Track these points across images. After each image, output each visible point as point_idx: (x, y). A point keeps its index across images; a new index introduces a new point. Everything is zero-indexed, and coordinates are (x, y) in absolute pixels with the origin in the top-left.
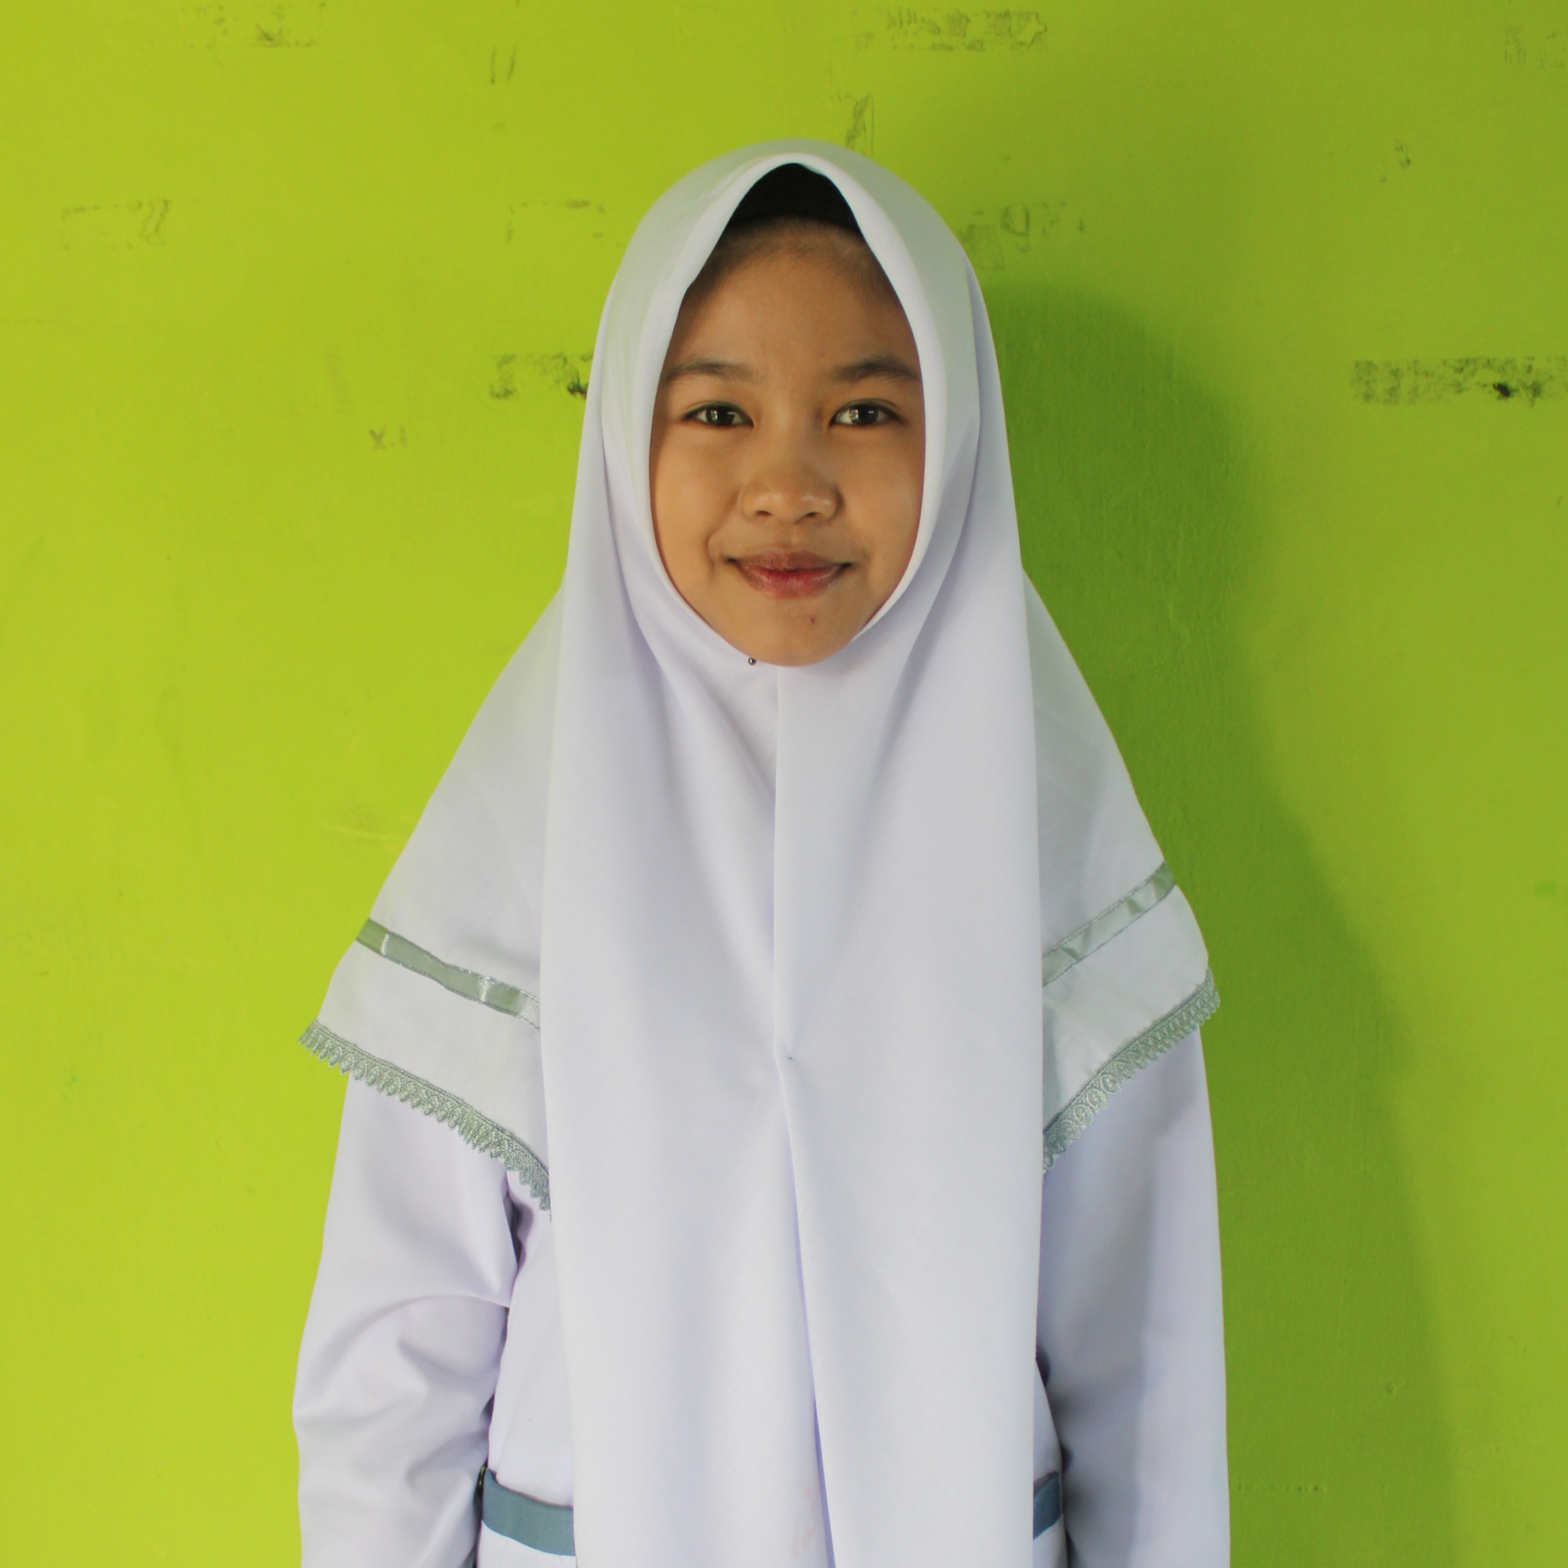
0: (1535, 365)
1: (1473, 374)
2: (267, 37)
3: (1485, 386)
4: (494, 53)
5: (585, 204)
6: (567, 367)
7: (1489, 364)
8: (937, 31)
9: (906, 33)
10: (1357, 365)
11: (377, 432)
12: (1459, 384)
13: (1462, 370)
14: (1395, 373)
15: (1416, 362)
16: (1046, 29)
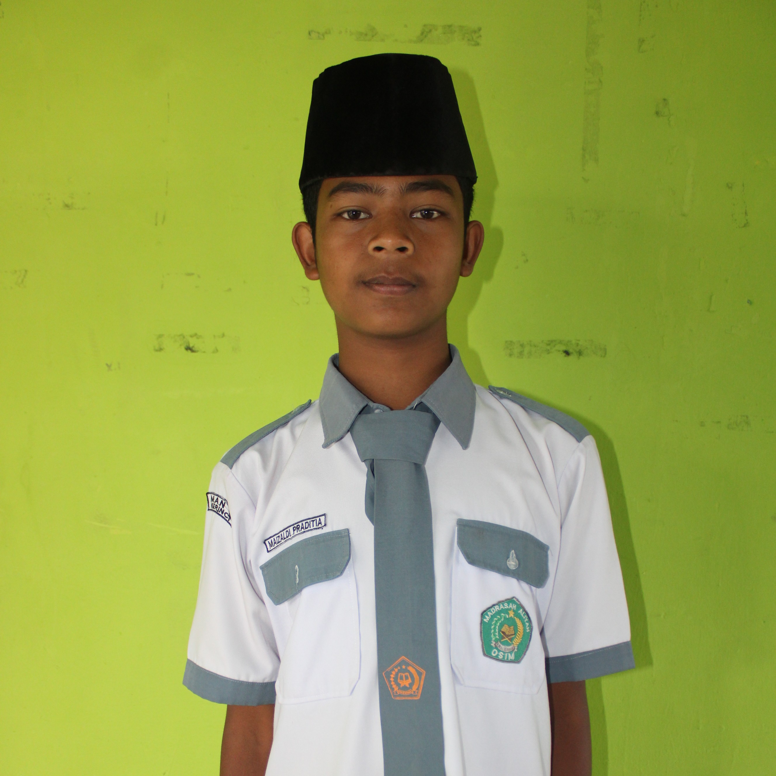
0: (580, 343)
1: (554, 346)
2: (67, 206)
3: (559, 351)
4: (157, 214)
5: (192, 274)
6: (185, 340)
7: (561, 342)
10: (506, 342)
11: (109, 364)
12: (548, 350)
13: (550, 344)
14: (522, 346)
15: (530, 341)
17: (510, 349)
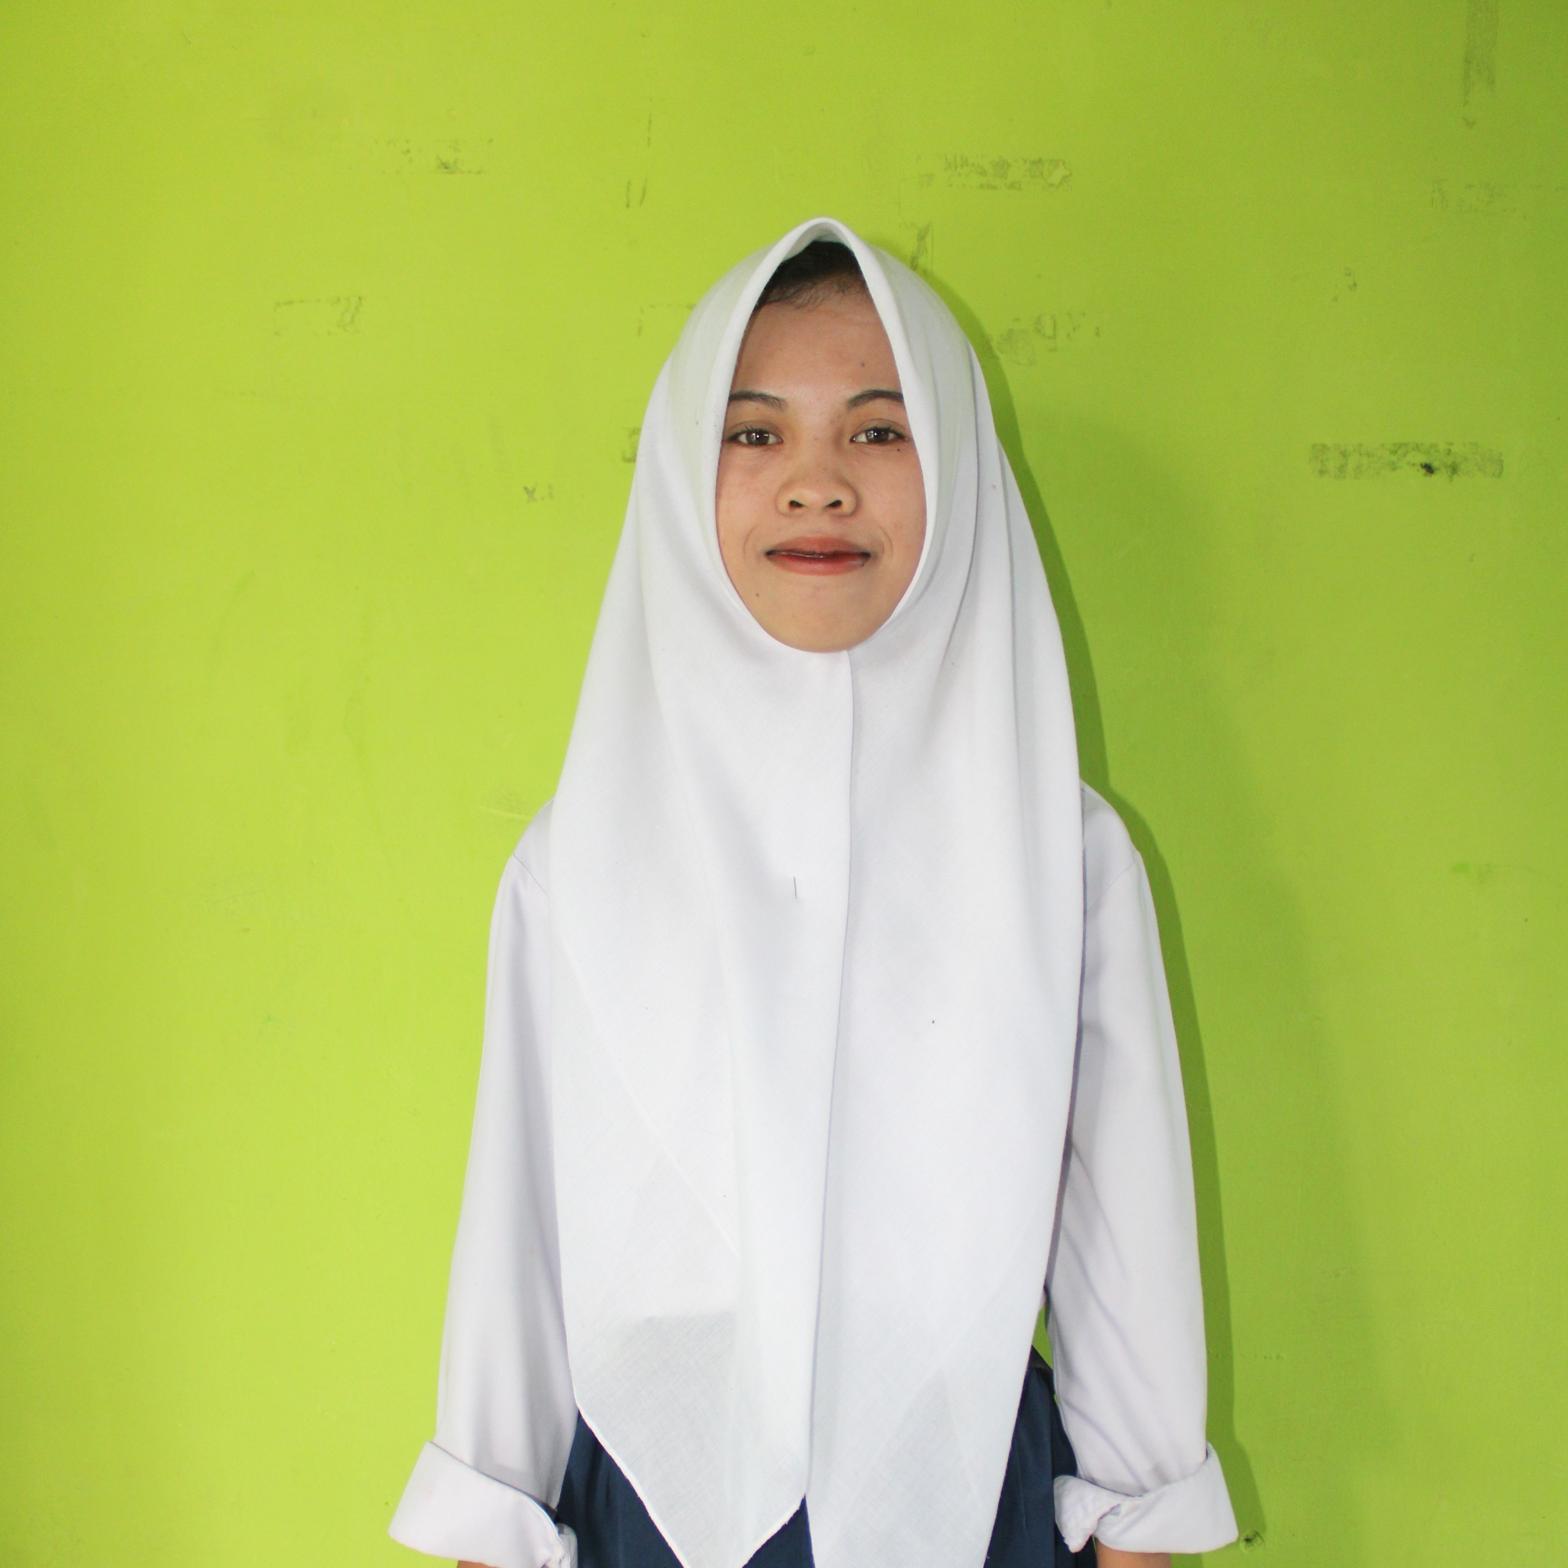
0: (1454, 449)
1: (1405, 455)
2: (445, 166)
3: (1414, 465)
4: (629, 183)
7: (1417, 448)
8: (983, 173)
9: (960, 175)
10: (1314, 446)
11: (530, 488)
12: (1394, 463)
13: (1396, 452)
14: (1344, 454)
15: (1360, 445)
16: (1071, 174)
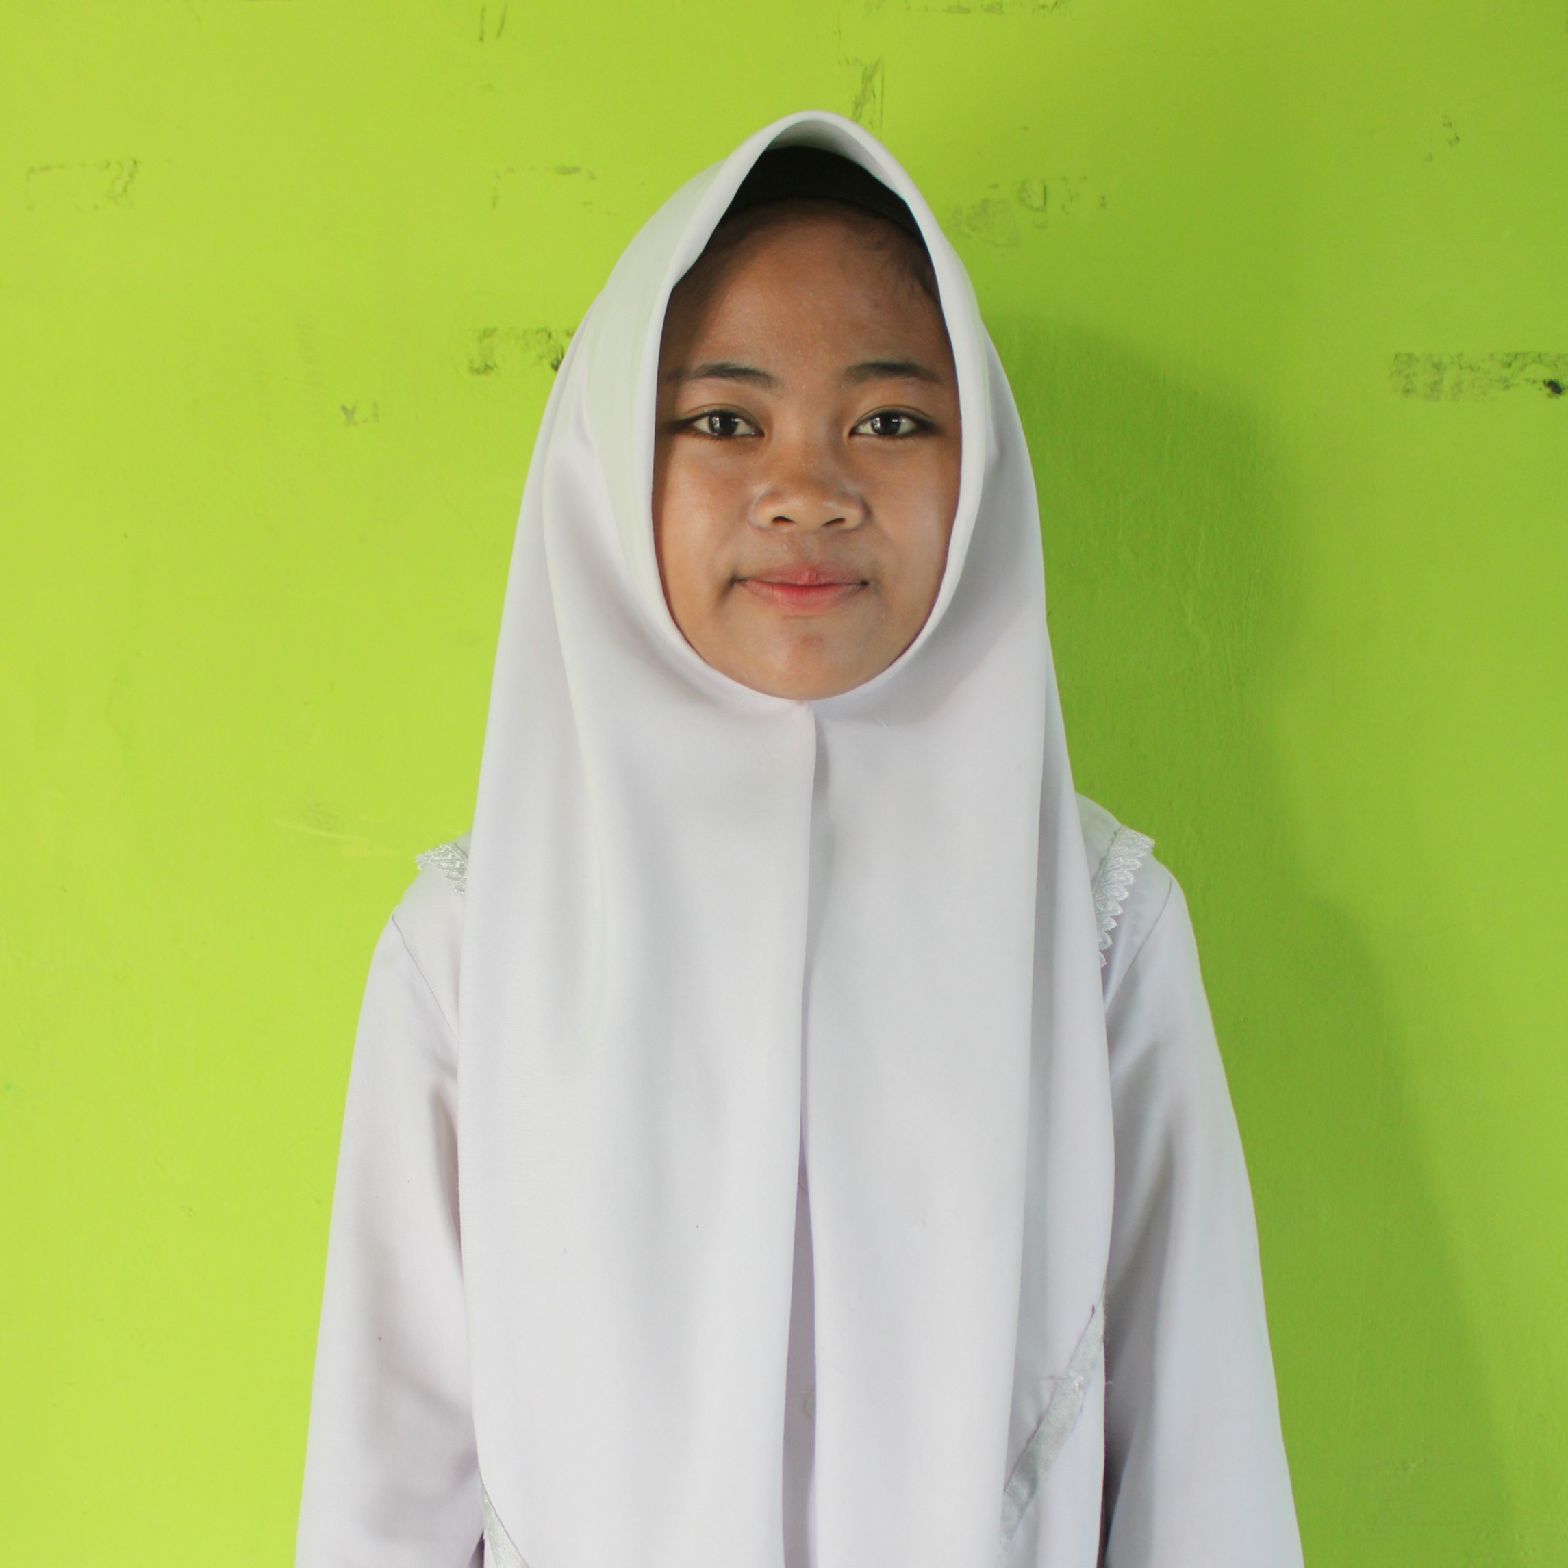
1: (1522, 369)
3: (1534, 382)
4: (483, 10)
5: (576, 170)
6: (552, 342)
7: (1539, 358)
10: (1396, 356)
11: (349, 407)
12: (1506, 380)
13: (1510, 365)
14: (1438, 367)
15: (1460, 355)
17: (1408, 376)
